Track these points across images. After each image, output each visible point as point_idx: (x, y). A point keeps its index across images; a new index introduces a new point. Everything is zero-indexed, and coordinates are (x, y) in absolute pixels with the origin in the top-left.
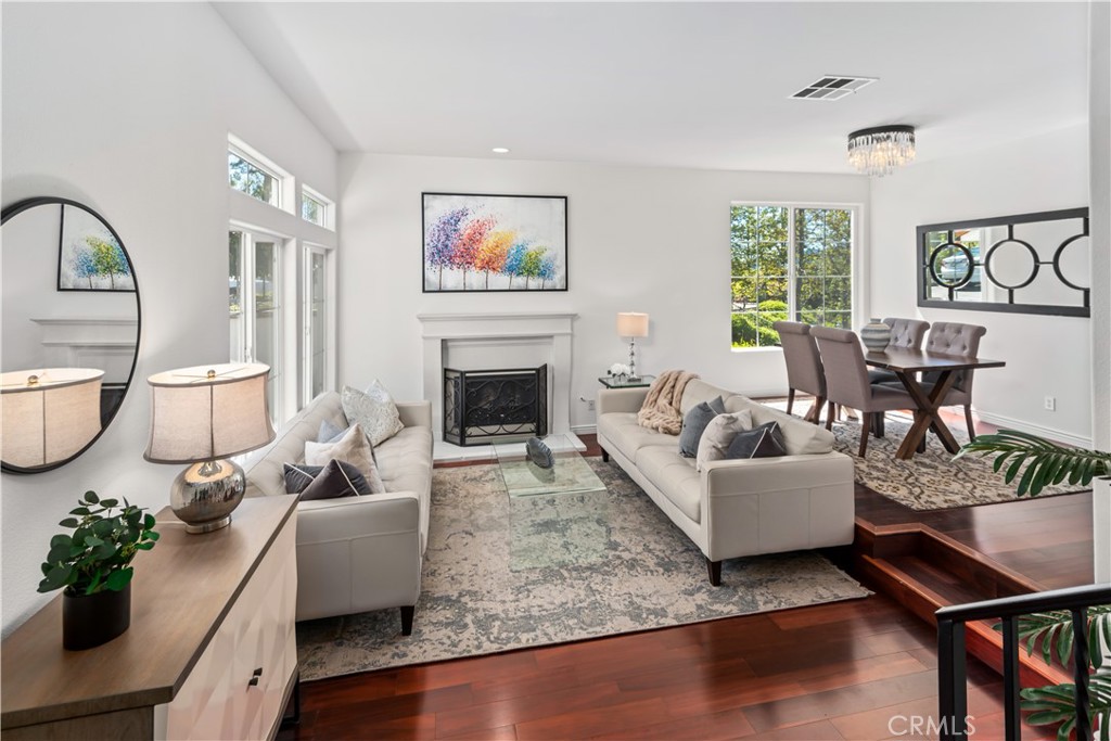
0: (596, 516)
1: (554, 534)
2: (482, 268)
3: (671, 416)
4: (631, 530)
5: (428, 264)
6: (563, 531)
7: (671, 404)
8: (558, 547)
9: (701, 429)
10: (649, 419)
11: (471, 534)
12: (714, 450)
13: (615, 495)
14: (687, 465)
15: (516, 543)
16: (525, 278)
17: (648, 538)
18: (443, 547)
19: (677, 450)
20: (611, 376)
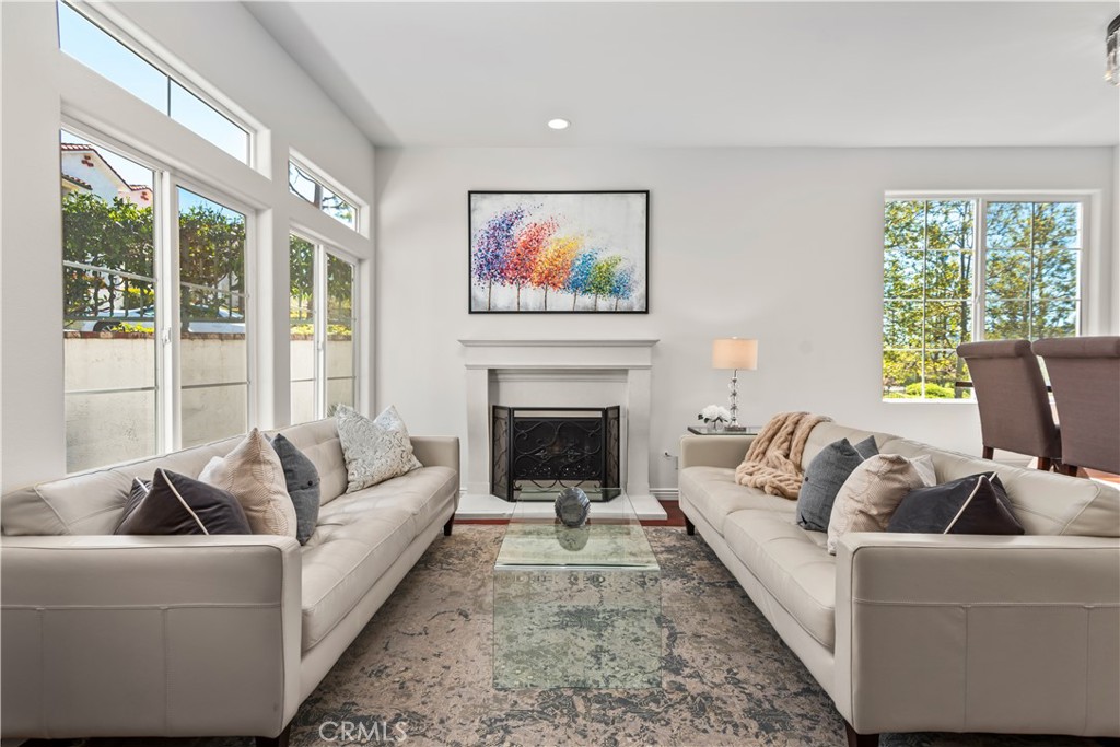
0: (657, 611)
1: (585, 632)
2: (539, 284)
3: (787, 473)
4: (714, 642)
5: (475, 279)
6: (599, 630)
7: (787, 456)
8: (585, 654)
9: (836, 483)
10: (751, 474)
11: (466, 616)
12: (862, 518)
13: (695, 582)
14: (811, 542)
15: (523, 639)
16: (593, 297)
17: (738, 658)
18: (419, 629)
19: (794, 519)
20: (703, 420)
